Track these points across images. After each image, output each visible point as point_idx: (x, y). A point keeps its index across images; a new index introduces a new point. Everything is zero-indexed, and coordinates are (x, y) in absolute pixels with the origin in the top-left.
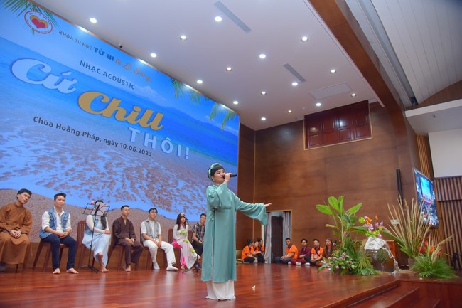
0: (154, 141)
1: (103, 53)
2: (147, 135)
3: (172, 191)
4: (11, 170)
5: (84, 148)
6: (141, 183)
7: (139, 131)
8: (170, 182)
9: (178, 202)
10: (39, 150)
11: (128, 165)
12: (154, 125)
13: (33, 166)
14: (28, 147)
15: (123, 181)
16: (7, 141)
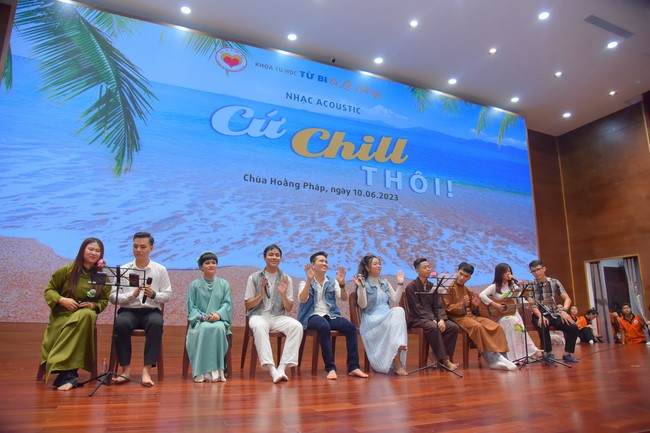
0: (399, 180)
1: (312, 75)
2: (388, 172)
3: (435, 245)
4: (228, 243)
5: (308, 203)
6: (388, 239)
7: (375, 170)
8: (431, 233)
9: (446, 260)
10: (256, 214)
11: (367, 217)
12: (397, 156)
13: (252, 234)
14: (243, 213)
15: (364, 240)
16: (220, 209)
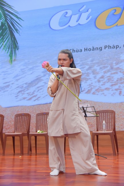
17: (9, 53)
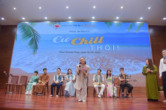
0: (101, 47)
1: (76, 25)
2: (97, 46)
3: (112, 64)
4: (56, 67)
5: (75, 56)
6: (97, 63)
7: (94, 46)
8: (111, 61)
10: (62, 60)
11: (91, 58)
12: (100, 42)
13: (61, 65)
17: (33, 50)
